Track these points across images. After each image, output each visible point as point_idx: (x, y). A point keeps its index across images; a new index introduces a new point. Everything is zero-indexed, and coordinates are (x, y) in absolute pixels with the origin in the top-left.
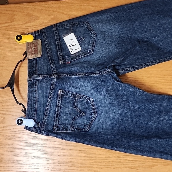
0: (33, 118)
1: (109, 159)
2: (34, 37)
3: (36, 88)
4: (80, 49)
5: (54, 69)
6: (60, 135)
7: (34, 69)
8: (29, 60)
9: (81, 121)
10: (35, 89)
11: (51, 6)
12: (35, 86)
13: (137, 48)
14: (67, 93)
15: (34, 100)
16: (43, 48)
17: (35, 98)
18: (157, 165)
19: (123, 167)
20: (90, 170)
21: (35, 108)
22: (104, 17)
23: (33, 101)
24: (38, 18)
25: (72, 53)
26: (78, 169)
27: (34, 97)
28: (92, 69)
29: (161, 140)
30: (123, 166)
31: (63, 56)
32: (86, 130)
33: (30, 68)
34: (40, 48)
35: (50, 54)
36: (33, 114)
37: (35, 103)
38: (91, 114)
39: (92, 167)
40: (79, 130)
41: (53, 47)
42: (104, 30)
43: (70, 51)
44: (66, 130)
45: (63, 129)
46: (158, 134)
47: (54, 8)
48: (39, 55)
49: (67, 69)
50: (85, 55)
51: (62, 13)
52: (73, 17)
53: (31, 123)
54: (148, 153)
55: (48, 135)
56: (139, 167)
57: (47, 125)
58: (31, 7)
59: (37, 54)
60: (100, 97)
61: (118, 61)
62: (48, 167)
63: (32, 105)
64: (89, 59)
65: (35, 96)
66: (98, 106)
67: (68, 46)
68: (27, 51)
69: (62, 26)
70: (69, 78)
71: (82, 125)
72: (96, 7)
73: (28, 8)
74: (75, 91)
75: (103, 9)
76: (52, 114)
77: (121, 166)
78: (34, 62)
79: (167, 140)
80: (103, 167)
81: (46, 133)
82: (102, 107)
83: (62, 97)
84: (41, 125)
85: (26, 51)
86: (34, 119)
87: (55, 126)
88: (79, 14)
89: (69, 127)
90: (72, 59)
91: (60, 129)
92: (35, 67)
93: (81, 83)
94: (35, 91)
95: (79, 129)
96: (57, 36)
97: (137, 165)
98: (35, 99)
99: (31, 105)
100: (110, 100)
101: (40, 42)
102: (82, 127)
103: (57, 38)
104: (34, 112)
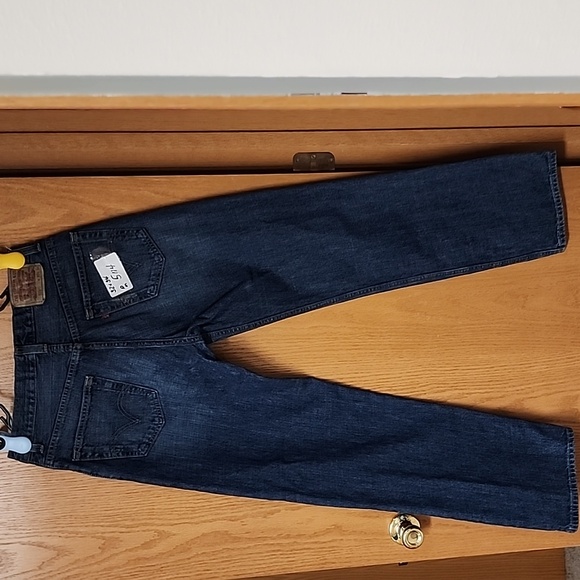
0: (29, 434)
1: (188, 505)
2: (26, 257)
3: (33, 372)
4: (130, 286)
5: (73, 331)
6: (87, 467)
7: (28, 330)
8: (15, 309)
9: (131, 436)
10: (32, 374)
11: (64, 187)
12: (31, 369)
13: (248, 287)
14: (104, 382)
15: (30, 398)
16: (48, 284)
17: (33, 392)
18: (279, 511)
19: (215, 520)
20: (149, 530)
21: (31, 413)
22: (181, 220)
23: (26, 400)
24: (34, 213)
25: (113, 295)
26: (124, 530)
27: (29, 391)
28: (157, 332)
29: (285, 466)
30: (214, 517)
31: (93, 301)
32: (143, 452)
33: (20, 328)
34: (40, 283)
35: (63, 297)
36: (27, 426)
37: (33, 404)
38: (154, 420)
39: (153, 525)
40: (128, 454)
41: (71, 282)
42: (180, 247)
43: (109, 291)
44: (101, 455)
45: (94, 454)
46: (282, 455)
47: (70, 191)
48: (40, 301)
49: (102, 332)
50: (141, 298)
51: (89, 204)
52: (114, 213)
53: (22, 445)
54: (261, 493)
55: (62, 468)
56: (245, 516)
57: (59, 448)
58: (17, 187)
59: (35, 297)
60: (173, 387)
61: (209, 316)
62: (59, 532)
63: (26, 408)
64: (149, 307)
65: (32, 388)
66: (167, 404)
67: (104, 280)
68: (10, 289)
69: (90, 236)
70: (107, 351)
71: (133, 443)
72: (162, 194)
73: (10, 188)
74: (120, 377)
75: (179, 200)
76: (70, 426)
77: (210, 518)
78: (28, 315)
79: (297, 464)
80: (176, 522)
81: (56, 464)
82: (176, 405)
83: (92, 391)
84: (45, 449)
85: (8, 288)
86: (29, 437)
87: (77, 450)
88: (127, 208)
89: (106, 449)
90: (113, 308)
91: (86, 454)
92: (31, 326)
93: (134, 361)
94: (33, 378)
95: (126, 451)
96: (79, 257)
97: (241, 514)
98: (32, 395)
99: (23, 407)
100: (192, 392)
101: (40, 269)
102: (134, 447)
103: (80, 263)
104: (30, 423)
